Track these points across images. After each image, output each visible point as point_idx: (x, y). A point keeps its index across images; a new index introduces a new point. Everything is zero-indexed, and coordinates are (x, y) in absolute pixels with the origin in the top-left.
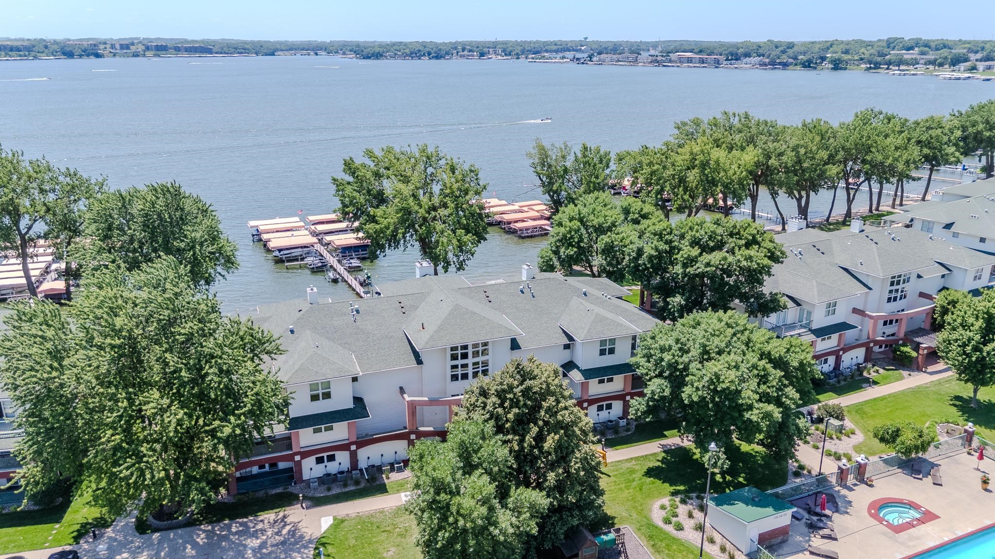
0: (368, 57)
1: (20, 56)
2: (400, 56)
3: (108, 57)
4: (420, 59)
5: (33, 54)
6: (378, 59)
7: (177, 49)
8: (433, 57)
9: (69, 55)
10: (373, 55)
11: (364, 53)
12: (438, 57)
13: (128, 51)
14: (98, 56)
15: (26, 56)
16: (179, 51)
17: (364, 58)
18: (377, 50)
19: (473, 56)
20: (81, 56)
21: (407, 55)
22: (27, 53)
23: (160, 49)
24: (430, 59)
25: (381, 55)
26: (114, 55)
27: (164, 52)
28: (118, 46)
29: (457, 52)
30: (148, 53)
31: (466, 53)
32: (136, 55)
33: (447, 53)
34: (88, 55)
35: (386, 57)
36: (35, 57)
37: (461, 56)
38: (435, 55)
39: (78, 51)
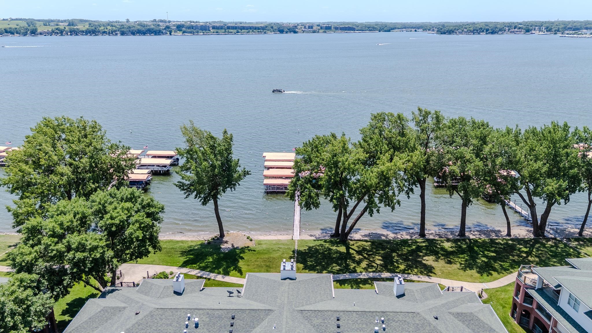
0: (445, 33)
2: (466, 32)
5: (264, 31)
6: (450, 34)
7: (336, 28)
8: (489, 33)
9: (281, 31)
13: (311, 30)
15: (261, 32)
21: (471, 31)
29: (509, 29)
33: (500, 30)
34: (290, 32)
37: (511, 32)
38: (491, 31)
39: (286, 30)
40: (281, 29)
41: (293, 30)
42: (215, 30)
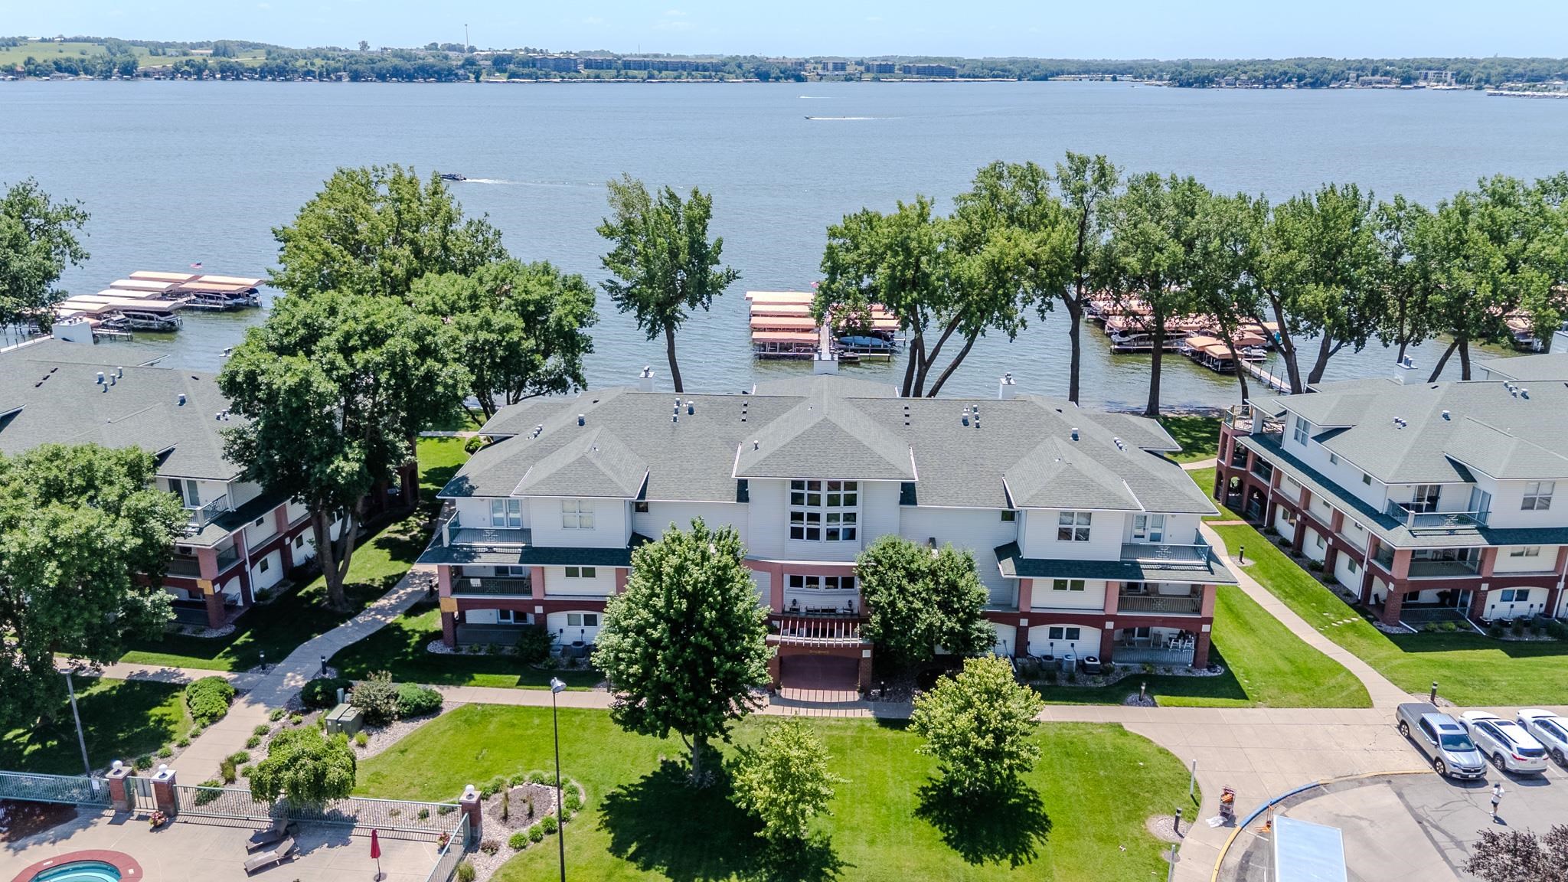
0: (1190, 85)
1: (704, 77)
2: (1244, 82)
3: (812, 80)
4: (1279, 87)
5: (720, 74)
6: (1204, 87)
7: (907, 70)
8: (1305, 85)
9: (763, 76)
10: (1197, 80)
11: (1183, 77)
12: (1316, 84)
13: (842, 73)
14: (799, 79)
15: (710, 77)
16: (910, 72)
17: (1181, 86)
18: (1205, 73)
19: (1389, 82)
20: (777, 79)
21: (1258, 81)
22: (713, 74)
23: (883, 70)
24: (1299, 87)
25: (1211, 81)
26: (821, 79)
27: (887, 75)
28: (830, 66)
29: (1358, 76)
30: (867, 76)
31: (1377, 77)
32: (849, 79)
33: (1335, 78)
34: (787, 78)
35: (1219, 83)
36: (721, 79)
37: (1363, 84)
38: (1311, 80)
39: (775, 72)
40: (763, 72)
41: (794, 73)
42: (592, 72)
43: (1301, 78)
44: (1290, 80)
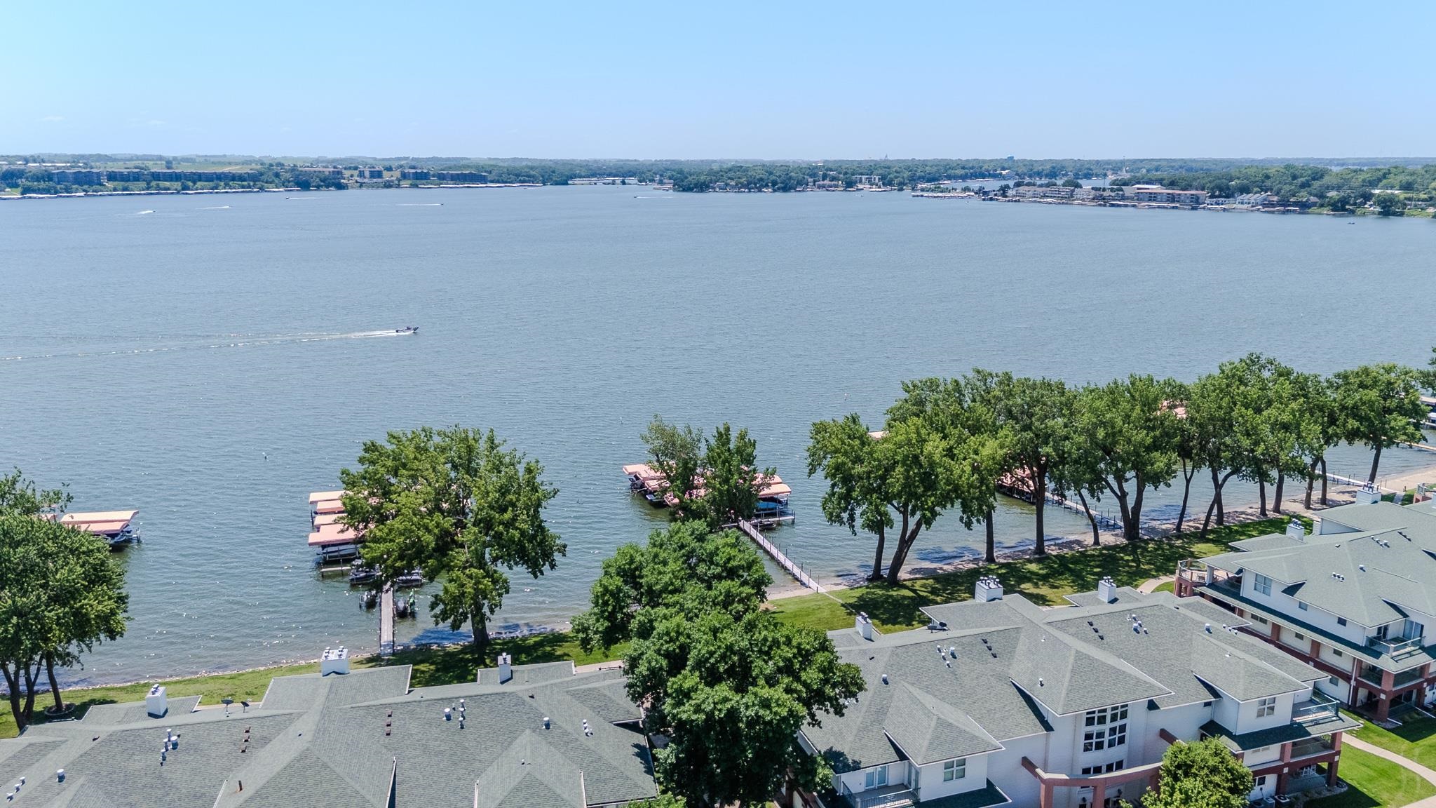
0: (690, 190)
1: (243, 187)
3: (352, 188)
4: (760, 191)
5: (259, 184)
6: (703, 191)
7: (441, 177)
8: (779, 189)
9: (304, 184)
10: (696, 186)
11: (684, 183)
12: (786, 188)
13: (380, 180)
14: (340, 187)
16: (444, 179)
17: (684, 190)
18: (702, 178)
19: (836, 186)
21: (743, 186)
22: (252, 184)
23: (418, 176)
24: (775, 191)
26: (361, 186)
27: (424, 181)
28: (367, 174)
29: (815, 182)
30: (405, 183)
31: (827, 182)
32: (388, 185)
33: (800, 183)
34: (328, 186)
35: (714, 188)
37: (819, 187)
38: (782, 185)
39: (315, 181)
40: (303, 180)
41: (332, 180)
42: (120, 184)
43: (774, 183)
44: (767, 186)
